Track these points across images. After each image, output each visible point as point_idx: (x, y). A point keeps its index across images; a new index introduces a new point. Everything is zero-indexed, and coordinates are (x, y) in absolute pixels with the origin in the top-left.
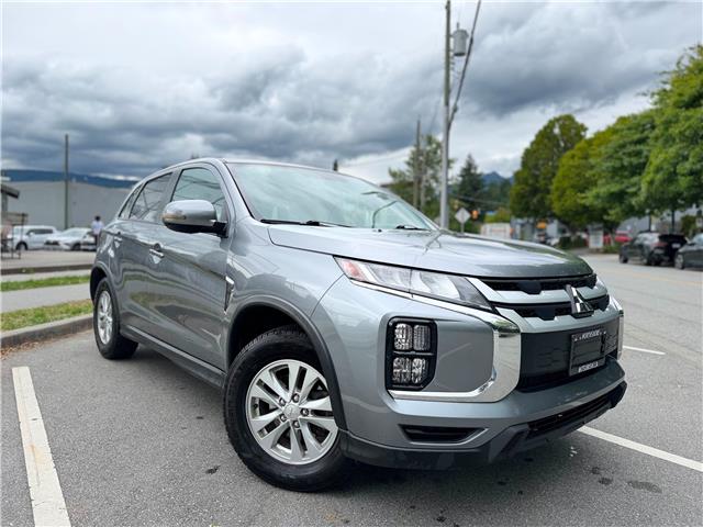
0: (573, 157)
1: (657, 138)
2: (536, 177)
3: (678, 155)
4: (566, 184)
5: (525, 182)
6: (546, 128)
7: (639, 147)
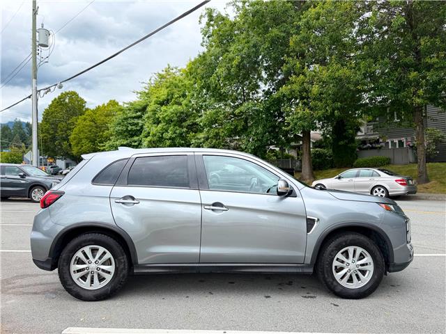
0: (85, 120)
1: (148, 118)
2: (55, 129)
3: (163, 129)
4: (82, 136)
5: (47, 131)
6: (59, 98)
7: (136, 121)
